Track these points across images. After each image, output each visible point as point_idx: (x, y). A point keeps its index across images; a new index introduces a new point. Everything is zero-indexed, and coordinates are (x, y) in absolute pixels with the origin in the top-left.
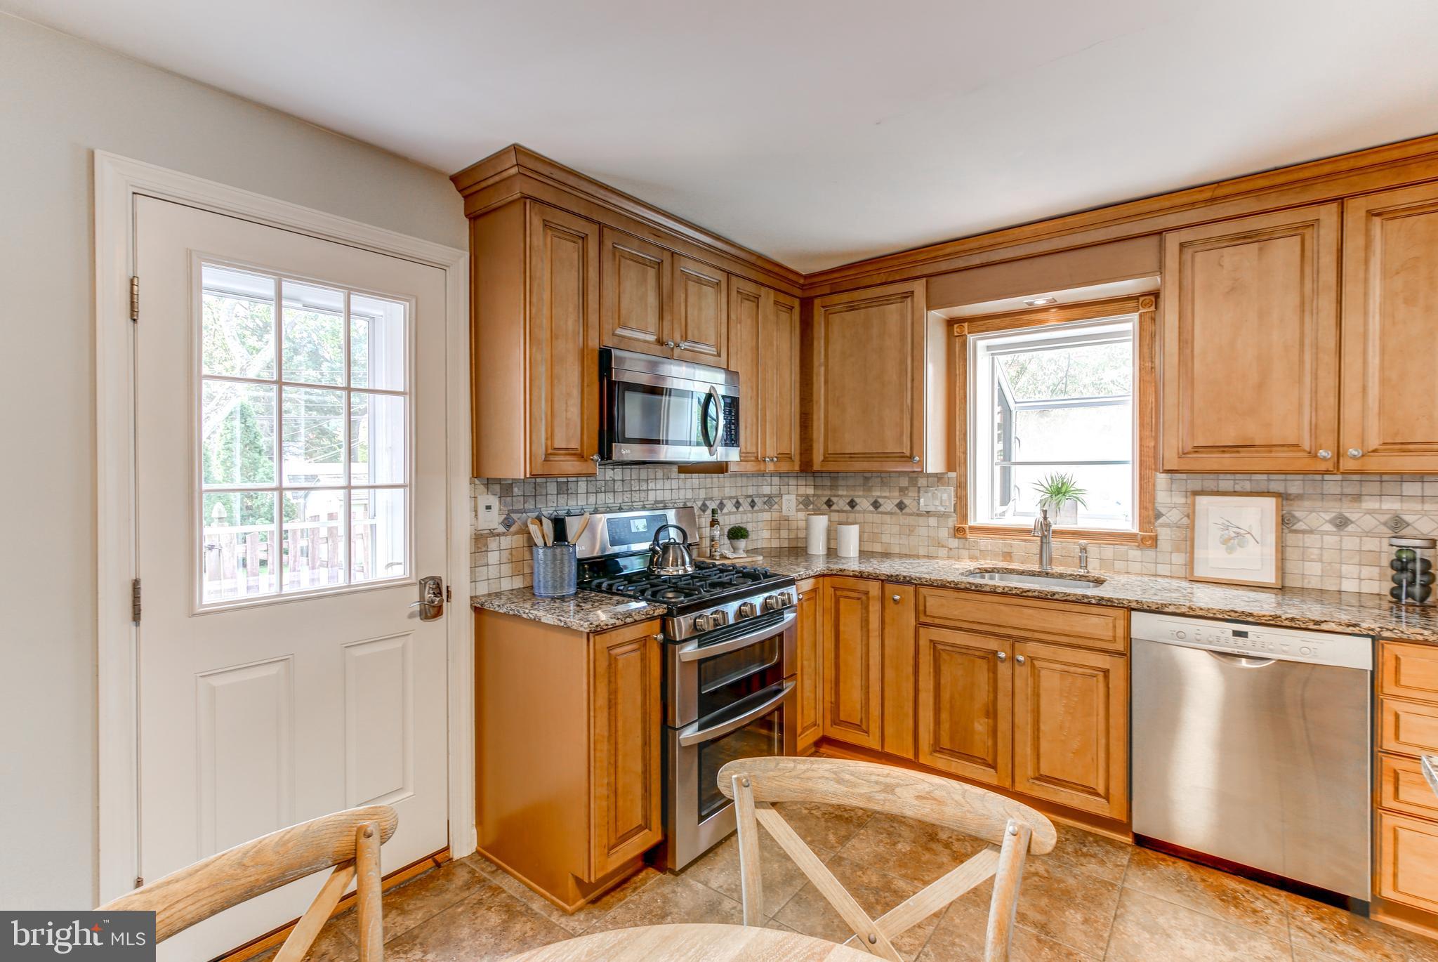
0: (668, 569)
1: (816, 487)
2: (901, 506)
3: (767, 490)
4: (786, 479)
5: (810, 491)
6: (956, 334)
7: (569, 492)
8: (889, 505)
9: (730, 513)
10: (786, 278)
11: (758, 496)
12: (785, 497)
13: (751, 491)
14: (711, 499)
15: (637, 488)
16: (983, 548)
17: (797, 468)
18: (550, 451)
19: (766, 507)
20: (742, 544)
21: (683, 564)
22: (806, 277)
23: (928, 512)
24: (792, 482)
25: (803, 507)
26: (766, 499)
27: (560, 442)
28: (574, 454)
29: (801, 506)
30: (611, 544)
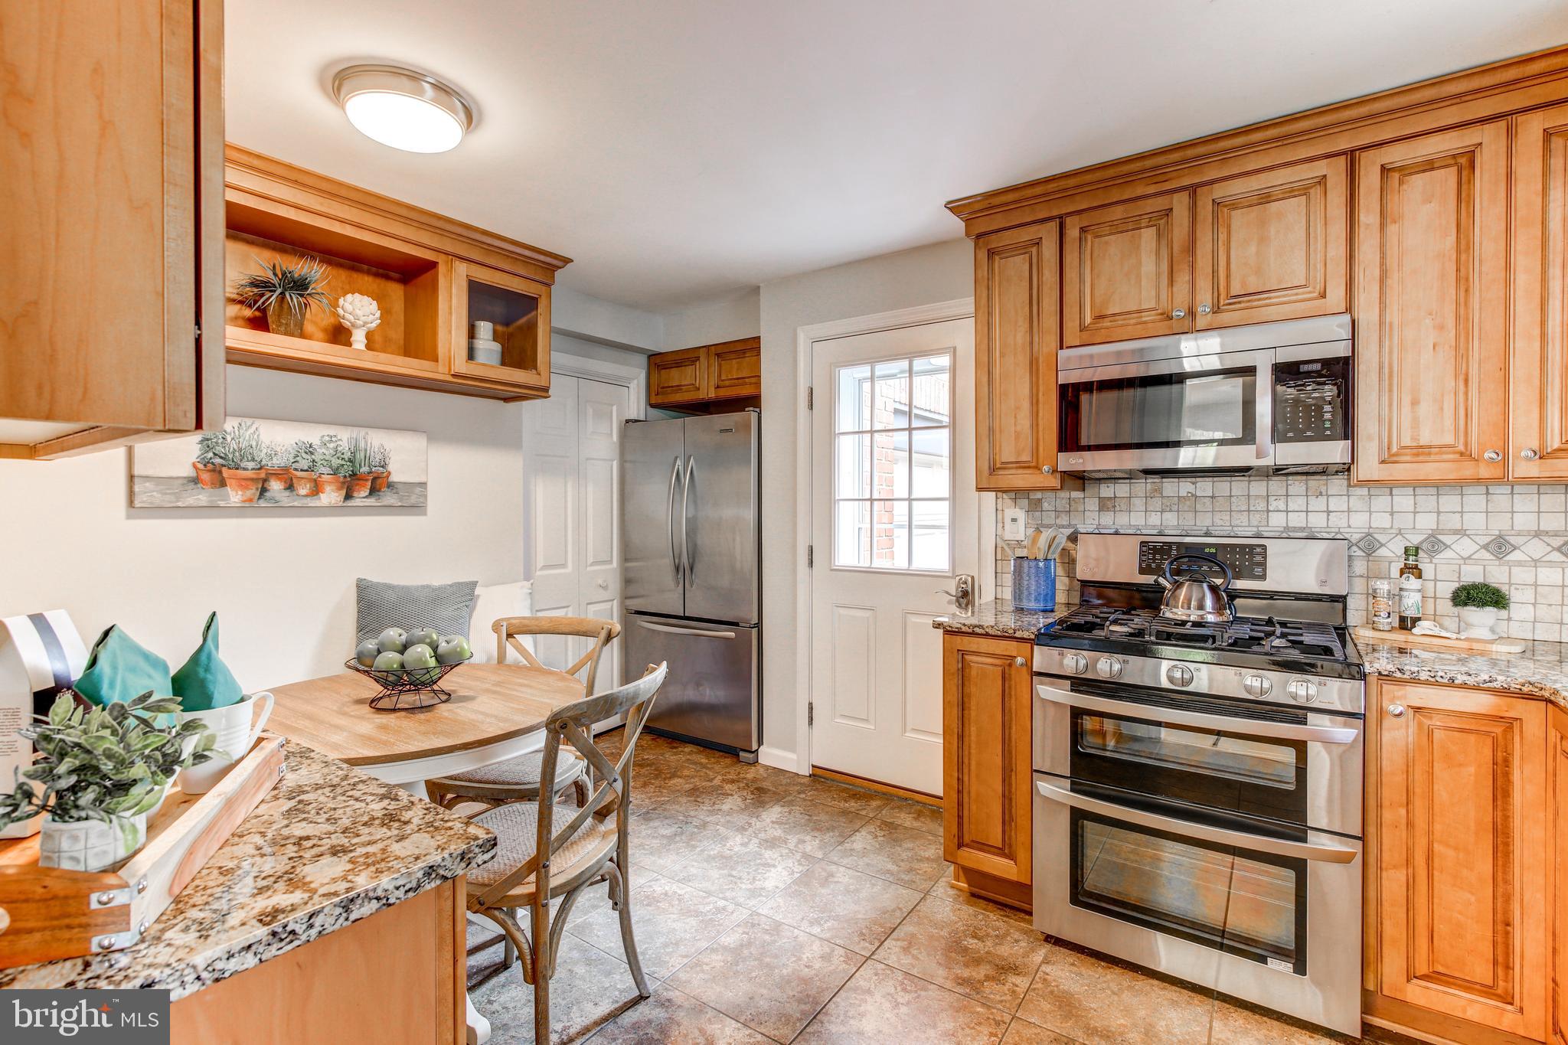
0: (1174, 610)
7: (1118, 508)
15: (1244, 508)
18: (998, 466)
21: (1201, 607)
27: (1007, 454)
28: (1029, 467)
30: (1142, 571)
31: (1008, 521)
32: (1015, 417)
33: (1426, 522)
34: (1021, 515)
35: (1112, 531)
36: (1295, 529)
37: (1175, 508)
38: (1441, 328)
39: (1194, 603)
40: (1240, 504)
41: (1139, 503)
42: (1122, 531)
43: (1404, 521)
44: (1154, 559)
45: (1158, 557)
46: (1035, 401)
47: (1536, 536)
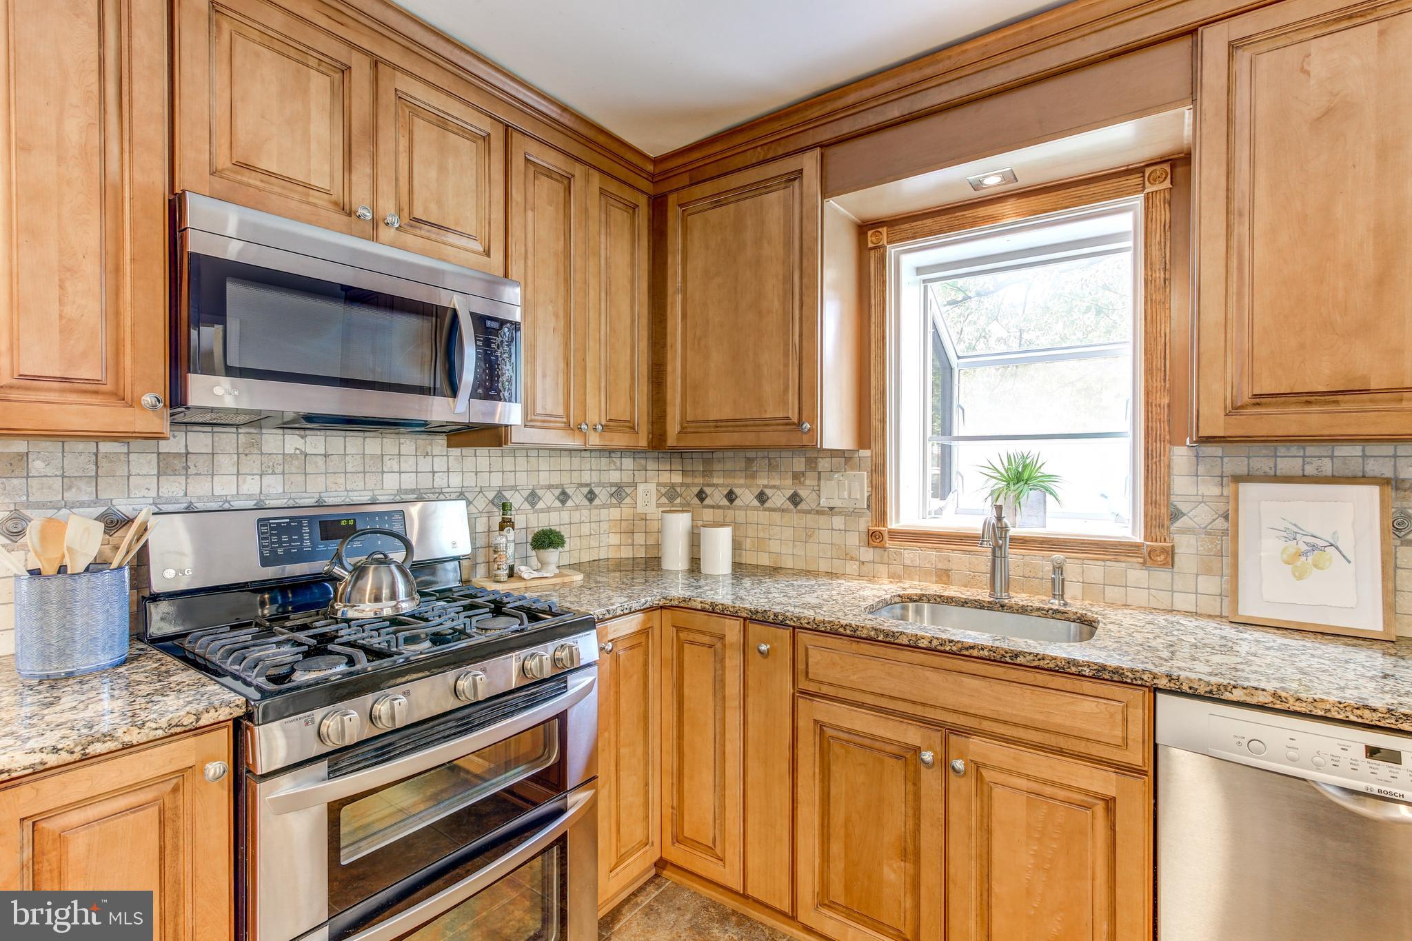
0: (362, 606)
1: (684, 473)
2: (795, 499)
3: (615, 477)
4: (643, 462)
5: (677, 478)
6: (870, 245)
8: (778, 499)
9: (549, 509)
10: (622, 158)
11: (600, 484)
12: (641, 487)
13: (586, 477)
14: (514, 488)
16: (908, 562)
17: (643, 442)
18: (7, 381)
19: (614, 501)
20: (552, 555)
21: (393, 596)
22: (657, 161)
23: (831, 509)
24: (652, 465)
25: (667, 502)
26: (614, 489)
27: (42, 364)
28: (93, 392)
29: (664, 500)
30: (265, 562)
35: (182, 507)
36: (407, 492)
37: (279, 469)
38: (556, 315)
39: (385, 592)
41: (226, 463)
42: (200, 506)
44: (280, 542)
45: (285, 538)
47: (548, 489)
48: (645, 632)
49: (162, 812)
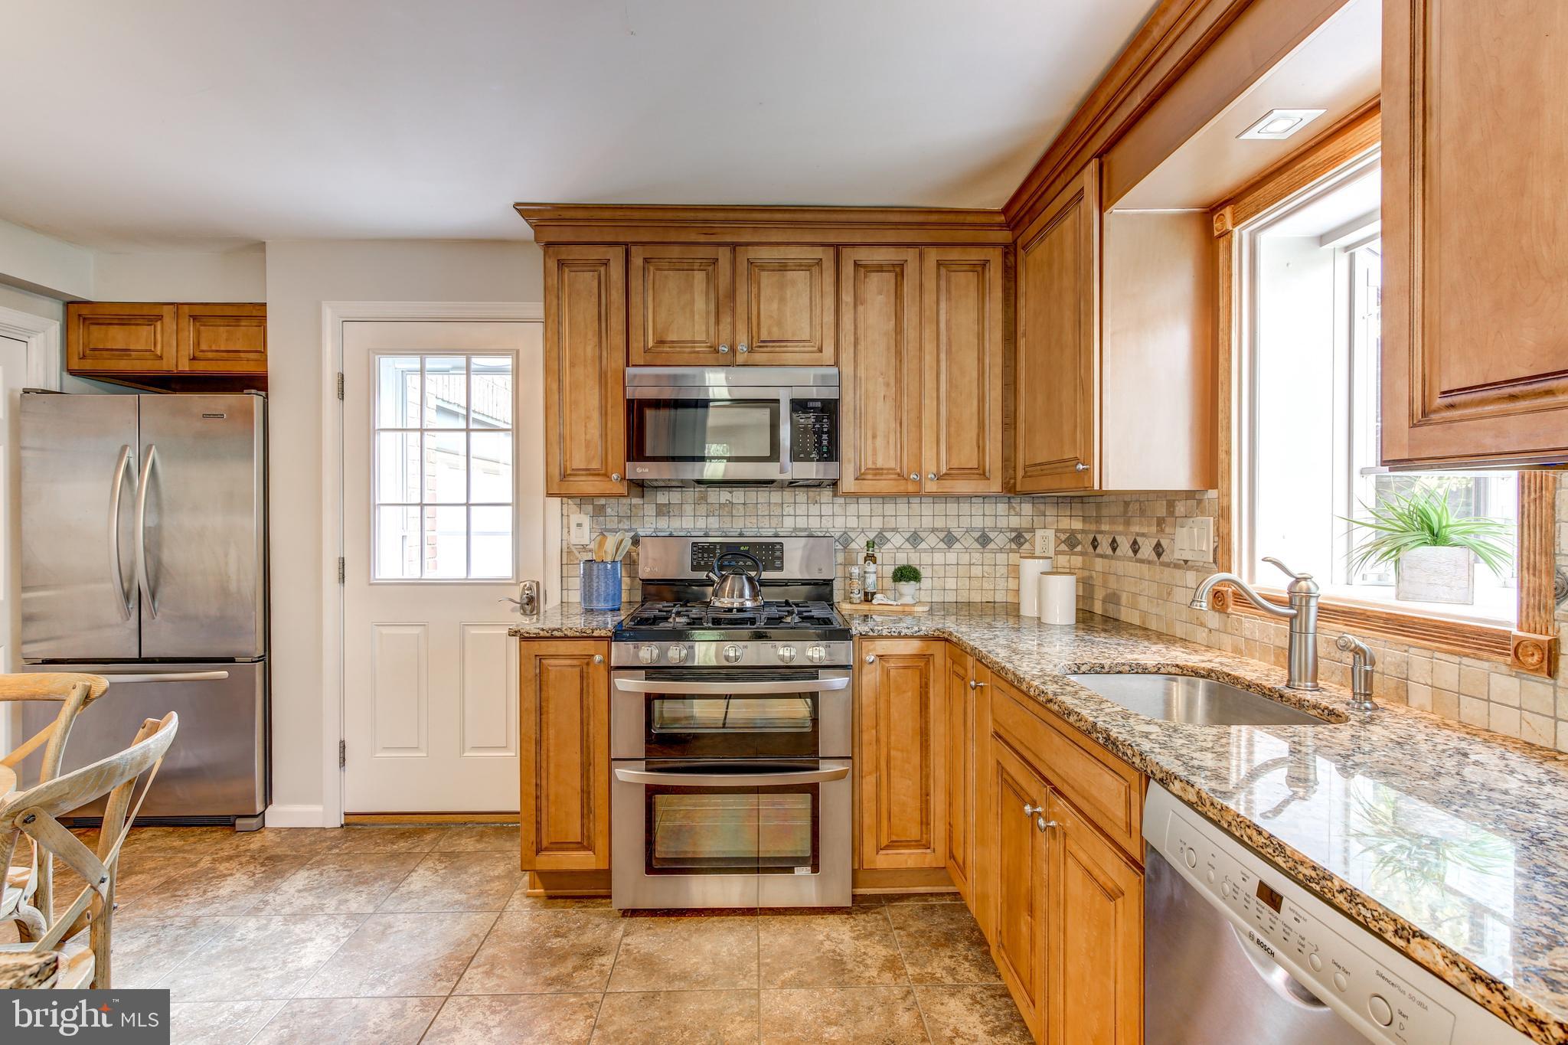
0: (722, 600)
1: (1085, 519)
2: (1158, 549)
3: (1015, 521)
4: (1042, 507)
5: (1077, 525)
6: (1216, 233)
7: (671, 514)
8: (1147, 550)
10: (963, 224)
11: (995, 528)
12: (1039, 533)
13: (978, 522)
14: (895, 530)
15: (767, 513)
18: (569, 472)
19: (1014, 546)
21: (741, 596)
22: (1005, 210)
23: (1186, 562)
24: (1051, 511)
25: (1066, 549)
26: (1014, 534)
27: (578, 461)
28: (599, 475)
29: (1063, 547)
30: (694, 568)
31: (573, 526)
32: (586, 426)
33: (877, 523)
34: (586, 520)
35: (667, 534)
36: (801, 530)
37: (717, 513)
38: (887, 385)
39: (736, 593)
40: (763, 510)
41: (688, 509)
42: (675, 534)
43: (865, 522)
44: (703, 557)
45: (706, 555)
46: (604, 413)
47: (932, 532)
48: (925, 658)
49: (582, 672)
